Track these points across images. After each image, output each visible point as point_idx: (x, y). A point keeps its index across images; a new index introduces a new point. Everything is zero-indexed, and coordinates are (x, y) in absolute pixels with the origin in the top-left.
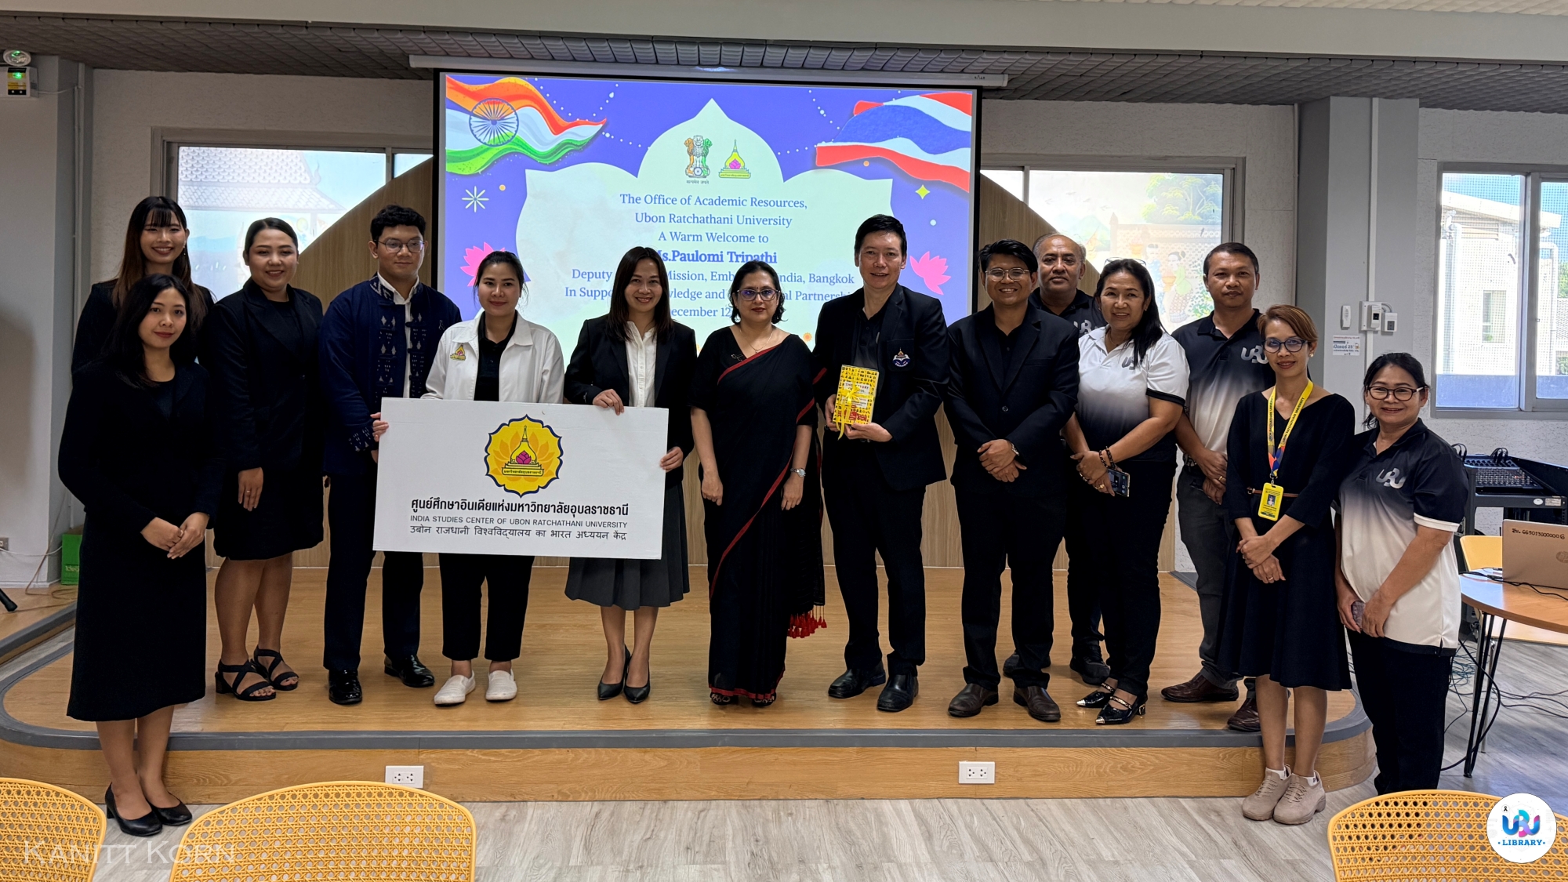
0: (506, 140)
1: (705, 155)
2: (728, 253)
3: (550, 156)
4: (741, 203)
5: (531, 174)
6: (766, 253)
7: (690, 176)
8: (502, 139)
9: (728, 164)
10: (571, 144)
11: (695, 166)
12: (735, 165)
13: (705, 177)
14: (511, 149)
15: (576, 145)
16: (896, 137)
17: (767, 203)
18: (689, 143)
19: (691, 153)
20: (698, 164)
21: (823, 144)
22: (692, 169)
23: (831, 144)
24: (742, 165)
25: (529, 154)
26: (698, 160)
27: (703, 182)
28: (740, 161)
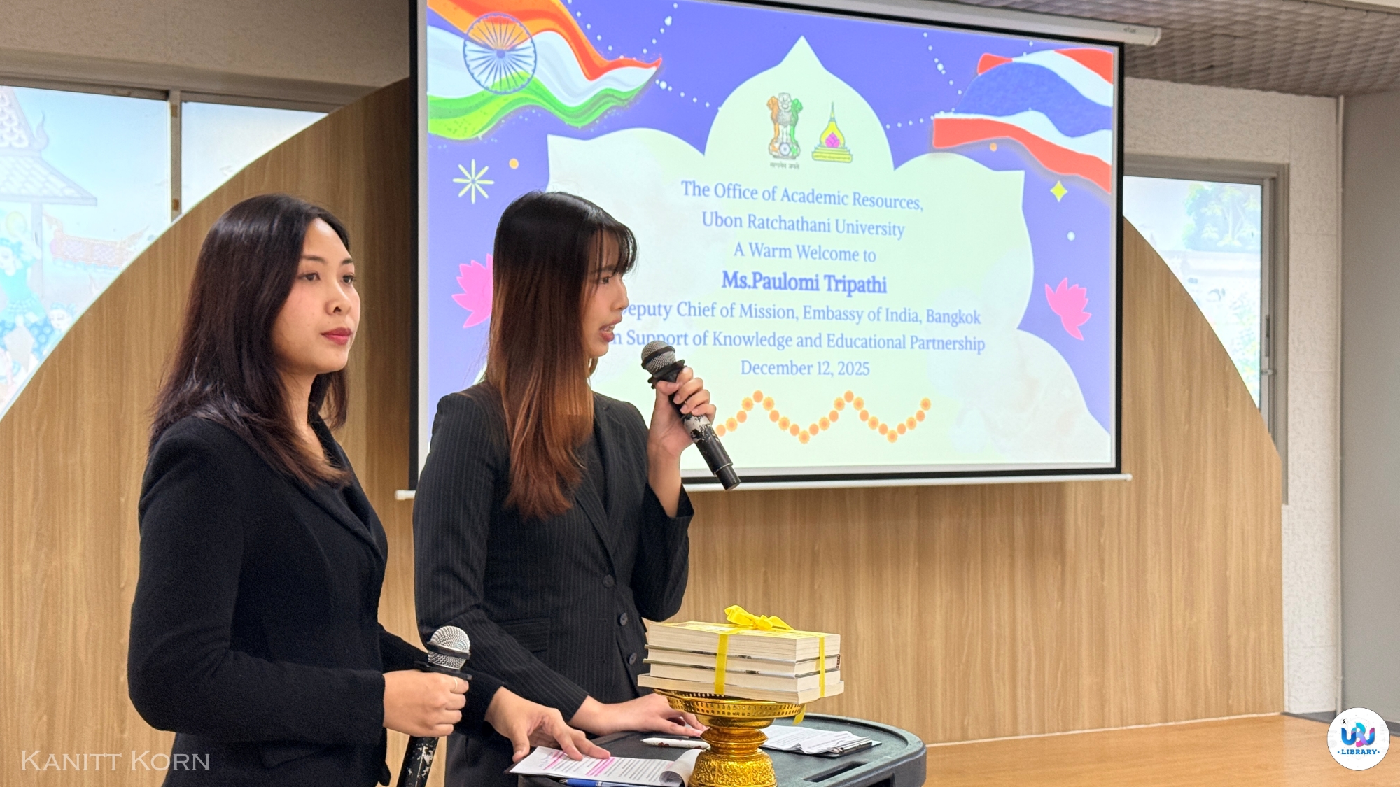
0: (520, 85)
1: (794, 123)
2: (825, 276)
3: (583, 114)
4: (840, 200)
5: (556, 143)
6: (874, 277)
7: (775, 157)
8: (512, 83)
9: (824, 140)
10: (613, 96)
11: (780, 141)
12: (833, 141)
13: (794, 158)
14: (527, 99)
15: (620, 99)
16: (1027, 110)
17: (874, 203)
18: (773, 104)
19: (775, 120)
20: (785, 137)
21: (942, 115)
22: (777, 145)
23: (951, 116)
24: (842, 142)
25: (552, 110)
26: (785, 131)
27: (791, 166)
28: (839, 136)
